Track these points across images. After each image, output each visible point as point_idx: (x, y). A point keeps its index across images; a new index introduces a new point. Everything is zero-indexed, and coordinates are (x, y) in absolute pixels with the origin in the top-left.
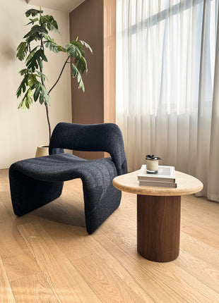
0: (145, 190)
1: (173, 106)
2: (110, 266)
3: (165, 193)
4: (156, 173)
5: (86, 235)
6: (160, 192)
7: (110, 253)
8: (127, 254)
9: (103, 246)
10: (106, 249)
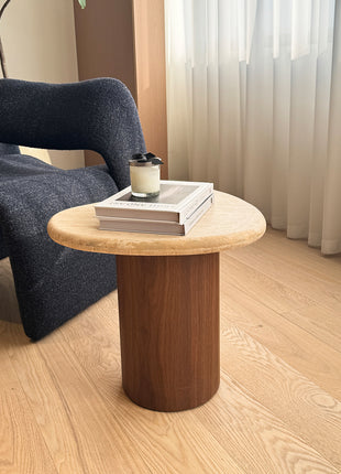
0: (105, 242)
1: (285, 42)
2: (40, 420)
3: (151, 247)
4: (151, 198)
5: (23, 344)
6: (138, 247)
7: (57, 387)
8: (94, 391)
9: (50, 371)
10: (52, 376)
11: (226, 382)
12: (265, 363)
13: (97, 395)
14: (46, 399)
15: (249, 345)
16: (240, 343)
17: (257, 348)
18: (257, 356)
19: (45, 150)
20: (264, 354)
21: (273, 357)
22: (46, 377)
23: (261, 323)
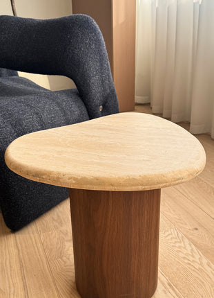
7: (23, 278)
8: (52, 284)
9: (21, 261)
10: (22, 266)
11: (163, 284)
12: (197, 266)
13: (54, 287)
14: (12, 289)
15: (185, 248)
16: (177, 245)
17: (192, 250)
18: (191, 259)
19: (46, 76)
20: (197, 257)
21: (205, 261)
22: (16, 267)
23: (197, 226)
